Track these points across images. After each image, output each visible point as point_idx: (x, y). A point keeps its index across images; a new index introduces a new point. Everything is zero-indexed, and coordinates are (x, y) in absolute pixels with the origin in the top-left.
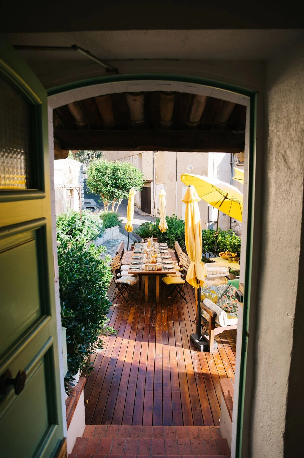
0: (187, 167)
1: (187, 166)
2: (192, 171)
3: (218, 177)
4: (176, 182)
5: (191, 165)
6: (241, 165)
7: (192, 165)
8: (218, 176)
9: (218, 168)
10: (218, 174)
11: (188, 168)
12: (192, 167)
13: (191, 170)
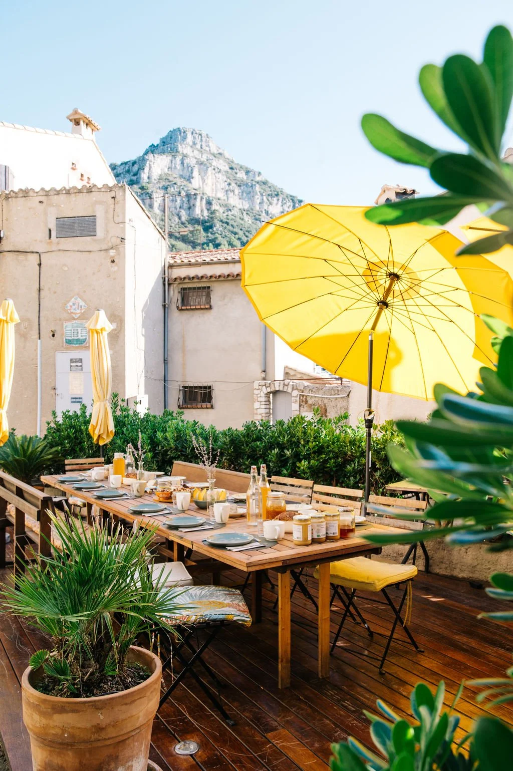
0: (68, 305)
1: (68, 302)
2: (83, 314)
3: (144, 333)
4: (39, 341)
5: (79, 300)
6: (202, 309)
7: (84, 300)
8: (144, 330)
9: (142, 312)
10: (143, 326)
11: (71, 306)
12: (82, 303)
13: (78, 311)
